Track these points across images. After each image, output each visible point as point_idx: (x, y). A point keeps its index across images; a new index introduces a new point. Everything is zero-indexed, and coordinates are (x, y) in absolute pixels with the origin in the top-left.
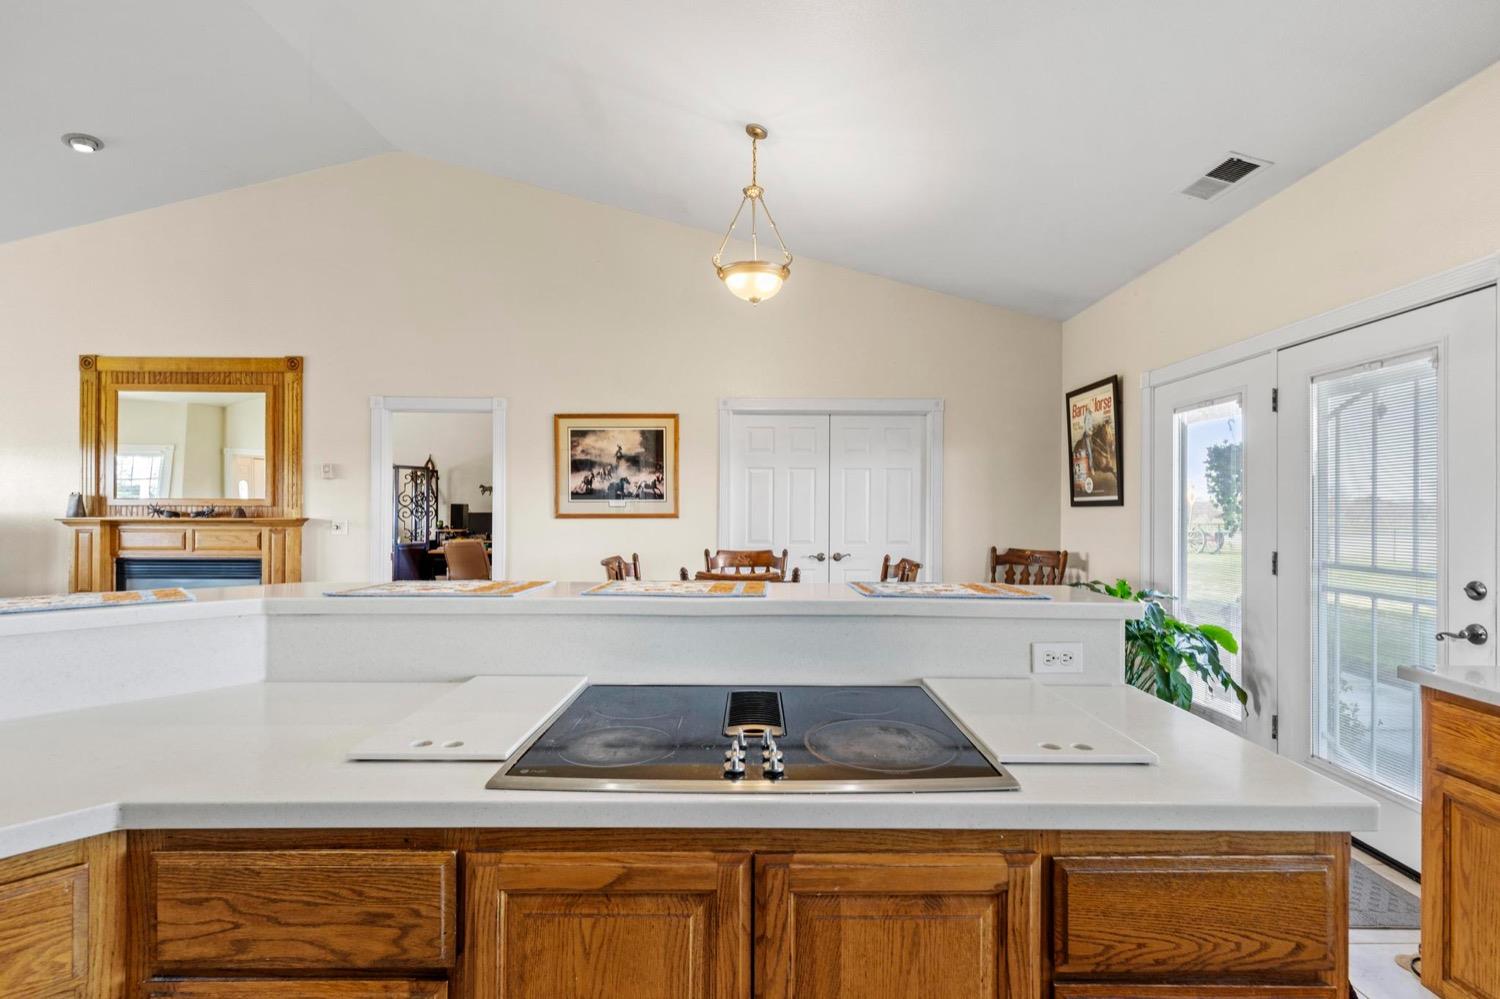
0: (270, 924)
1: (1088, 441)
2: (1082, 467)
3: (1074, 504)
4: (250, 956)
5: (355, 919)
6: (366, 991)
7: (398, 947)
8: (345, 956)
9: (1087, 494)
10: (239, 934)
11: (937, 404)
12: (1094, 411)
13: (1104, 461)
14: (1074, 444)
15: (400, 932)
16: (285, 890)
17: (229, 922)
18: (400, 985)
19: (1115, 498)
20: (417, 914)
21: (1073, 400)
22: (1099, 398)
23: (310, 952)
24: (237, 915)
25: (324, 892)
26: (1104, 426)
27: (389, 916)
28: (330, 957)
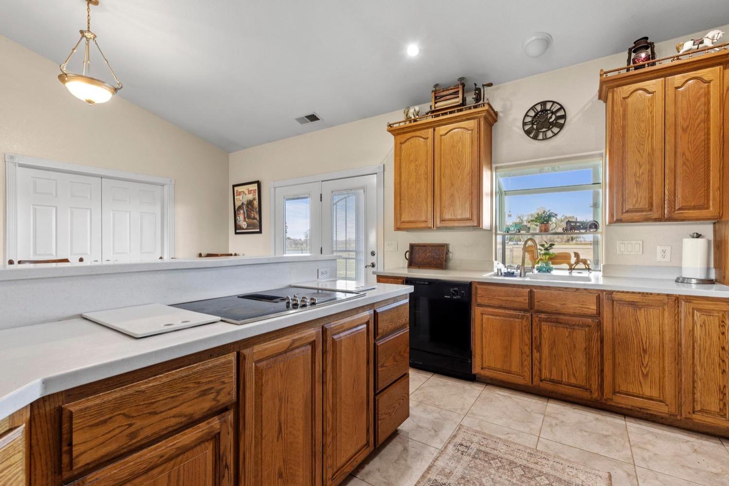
0: (151, 416)
1: (244, 206)
2: (241, 218)
3: (236, 233)
4: (139, 438)
5: (196, 396)
6: (200, 428)
7: (215, 401)
8: (191, 415)
9: (243, 229)
10: (132, 429)
11: (171, 181)
12: (247, 194)
13: (253, 215)
14: (236, 208)
15: (216, 394)
16: (160, 395)
17: (125, 425)
18: (214, 419)
19: (258, 230)
20: (224, 383)
21: (236, 188)
22: (250, 189)
23: (174, 421)
24: (131, 419)
25: (181, 388)
26: (252, 201)
27: (212, 388)
28: (183, 419)
